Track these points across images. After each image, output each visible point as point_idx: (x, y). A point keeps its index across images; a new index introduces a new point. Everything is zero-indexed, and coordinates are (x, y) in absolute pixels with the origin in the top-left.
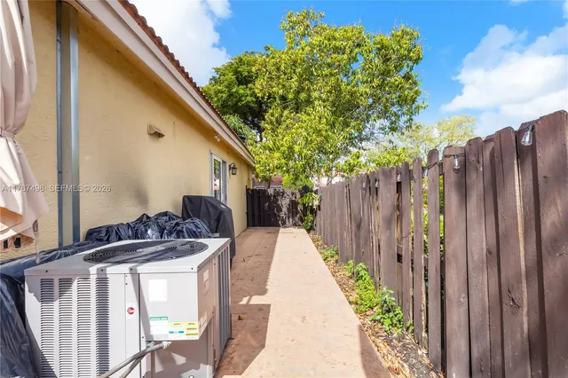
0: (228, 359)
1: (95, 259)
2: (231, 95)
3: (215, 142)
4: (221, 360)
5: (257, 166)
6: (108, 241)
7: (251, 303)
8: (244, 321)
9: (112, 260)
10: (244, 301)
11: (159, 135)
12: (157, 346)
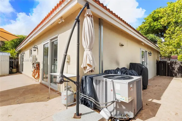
0: (140, 115)
1: (105, 77)
2: (150, 26)
3: (142, 45)
4: (137, 114)
5: (161, 52)
6: (109, 74)
7: (152, 101)
8: (148, 106)
9: (108, 78)
10: (150, 100)
11: (122, 45)
12: (117, 101)
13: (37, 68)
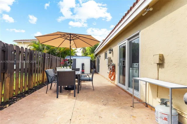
13: (113, 70)
